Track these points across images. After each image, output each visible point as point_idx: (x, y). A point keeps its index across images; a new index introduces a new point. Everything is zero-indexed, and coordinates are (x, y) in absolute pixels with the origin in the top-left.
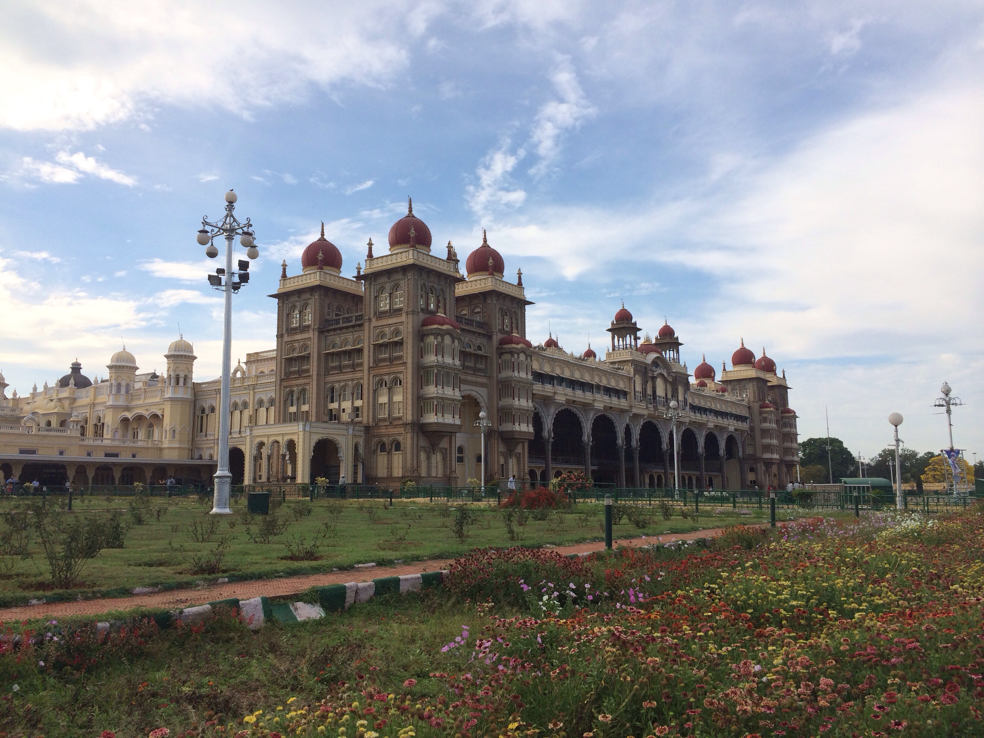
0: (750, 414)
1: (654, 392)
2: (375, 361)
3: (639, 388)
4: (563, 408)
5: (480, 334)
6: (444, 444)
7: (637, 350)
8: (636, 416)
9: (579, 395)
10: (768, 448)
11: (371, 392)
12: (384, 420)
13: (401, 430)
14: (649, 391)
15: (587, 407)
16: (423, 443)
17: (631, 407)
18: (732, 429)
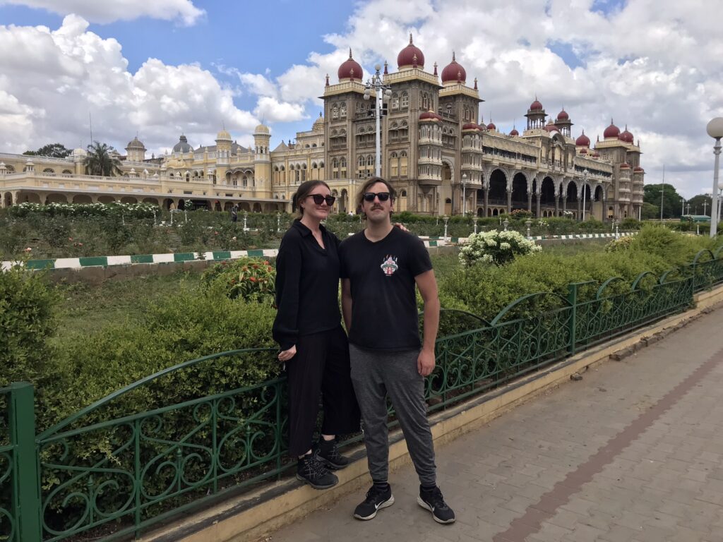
0: (614, 171)
1: (553, 157)
2: (389, 141)
3: (544, 155)
4: (496, 169)
5: (451, 122)
6: (431, 192)
7: (544, 129)
8: (541, 173)
9: (507, 160)
10: (622, 194)
11: (387, 160)
12: (396, 177)
13: (407, 184)
14: (550, 157)
15: (510, 167)
16: (420, 191)
17: (538, 167)
18: (600, 181)
